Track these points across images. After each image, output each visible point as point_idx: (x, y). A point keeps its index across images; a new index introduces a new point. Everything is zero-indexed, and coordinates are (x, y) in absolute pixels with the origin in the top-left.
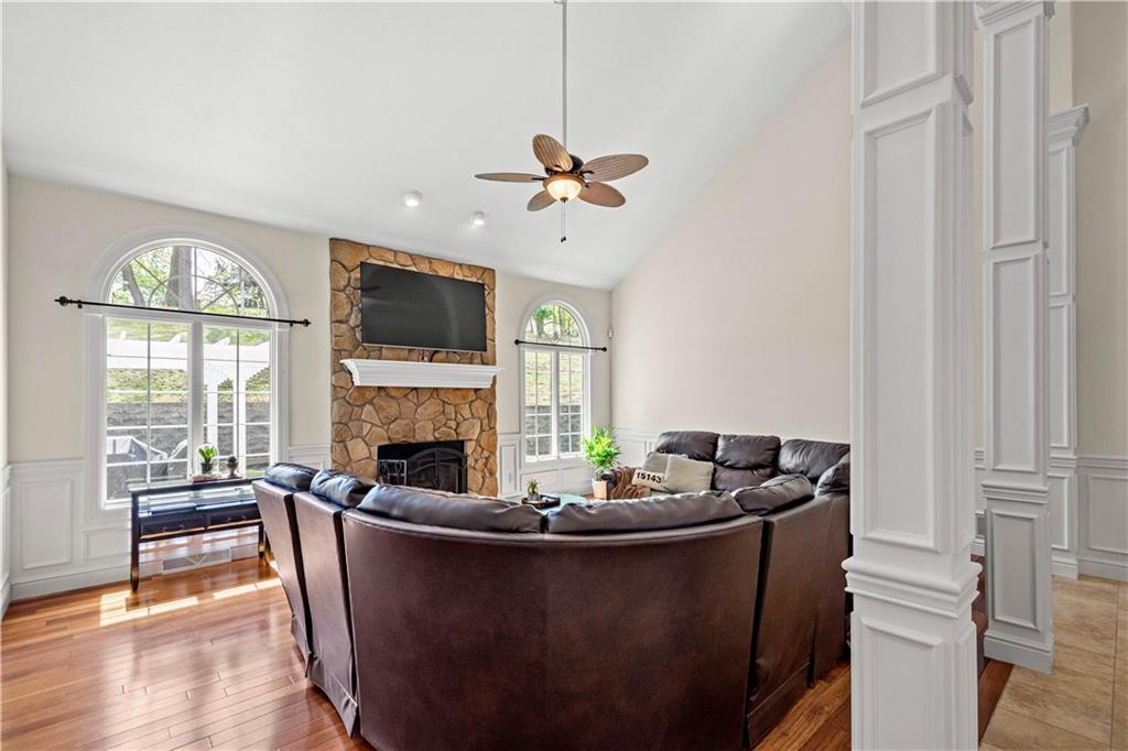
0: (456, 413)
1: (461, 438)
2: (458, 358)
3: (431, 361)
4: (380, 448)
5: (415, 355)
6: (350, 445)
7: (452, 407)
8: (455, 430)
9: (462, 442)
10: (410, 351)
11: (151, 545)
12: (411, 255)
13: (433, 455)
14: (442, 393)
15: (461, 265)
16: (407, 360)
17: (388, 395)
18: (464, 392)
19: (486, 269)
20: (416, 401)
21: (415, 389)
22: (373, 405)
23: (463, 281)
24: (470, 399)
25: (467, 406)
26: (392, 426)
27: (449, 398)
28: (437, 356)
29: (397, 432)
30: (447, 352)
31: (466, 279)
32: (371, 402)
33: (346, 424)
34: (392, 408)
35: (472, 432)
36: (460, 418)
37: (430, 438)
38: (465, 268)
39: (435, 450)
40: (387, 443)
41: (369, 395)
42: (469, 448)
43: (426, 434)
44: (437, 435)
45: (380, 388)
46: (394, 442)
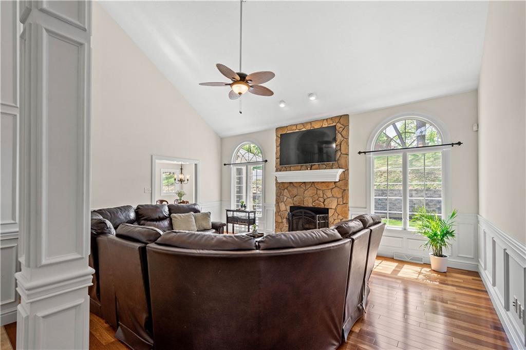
0: (323, 194)
1: (326, 207)
2: (324, 166)
3: (311, 169)
4: (291, 207)
5: (303, 168)
6: (280, 204)
7: (321, 191)
8: (323, 203)
9: (328, 209)
10: (302, 166)
11: (238, 225)
12: (302, 124)
13: (301, 212)
14: (316, 184)
15: (327, 119)
16: (300, 170)
17: (294, 186)
18: (327, 183)
19: (341, 116)
20: (304, 188)
21: (305, 183)
22: (288, 190)
23: (328, 127)
24: (331, 187)
25: (330, 191)
26: (295, 198)
27: (319, 186)
28: (313, 167)
29: (296, 201)
30: (319, 165)
31: (329, 125)
32: (287, 188)
33: (279, 196)
34: (295, 191)
35: (332, 205)
36: (325, 197)
37: (310, 205)
38: (328, 120)
39: (302, 210)
40: (292, 205)
41: (286, 186)
42: (331, 212)
43: (309, 203)
44: (314, 204)
45: (290, 183)
46: (296, 205)
